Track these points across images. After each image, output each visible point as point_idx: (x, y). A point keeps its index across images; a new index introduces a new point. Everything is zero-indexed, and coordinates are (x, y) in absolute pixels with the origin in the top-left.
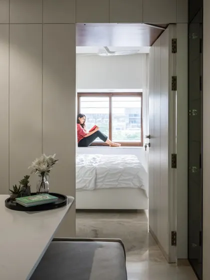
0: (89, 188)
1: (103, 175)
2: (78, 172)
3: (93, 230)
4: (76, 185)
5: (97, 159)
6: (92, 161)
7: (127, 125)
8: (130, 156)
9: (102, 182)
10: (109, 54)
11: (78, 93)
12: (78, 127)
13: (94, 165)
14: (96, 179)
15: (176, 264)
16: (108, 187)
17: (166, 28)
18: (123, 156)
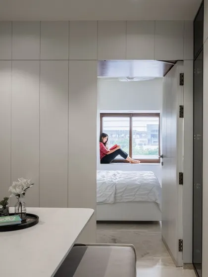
0: (110, 201)
1: (123, 190)
2: (100, 187)
3: (112, 239)
4: (97, 199)
5: (118, 175)
6: (113, 177)
7: (149, 140)
8: (149, 172)
9: (121, 196)
10: (129, 80)
11: (101, 114)
12: (101, 146)
13: (114, 181)
14: (115, 194)
15: (183, 268)
16: (127, 200)
17: (175, 63)
18: (141, 173)
